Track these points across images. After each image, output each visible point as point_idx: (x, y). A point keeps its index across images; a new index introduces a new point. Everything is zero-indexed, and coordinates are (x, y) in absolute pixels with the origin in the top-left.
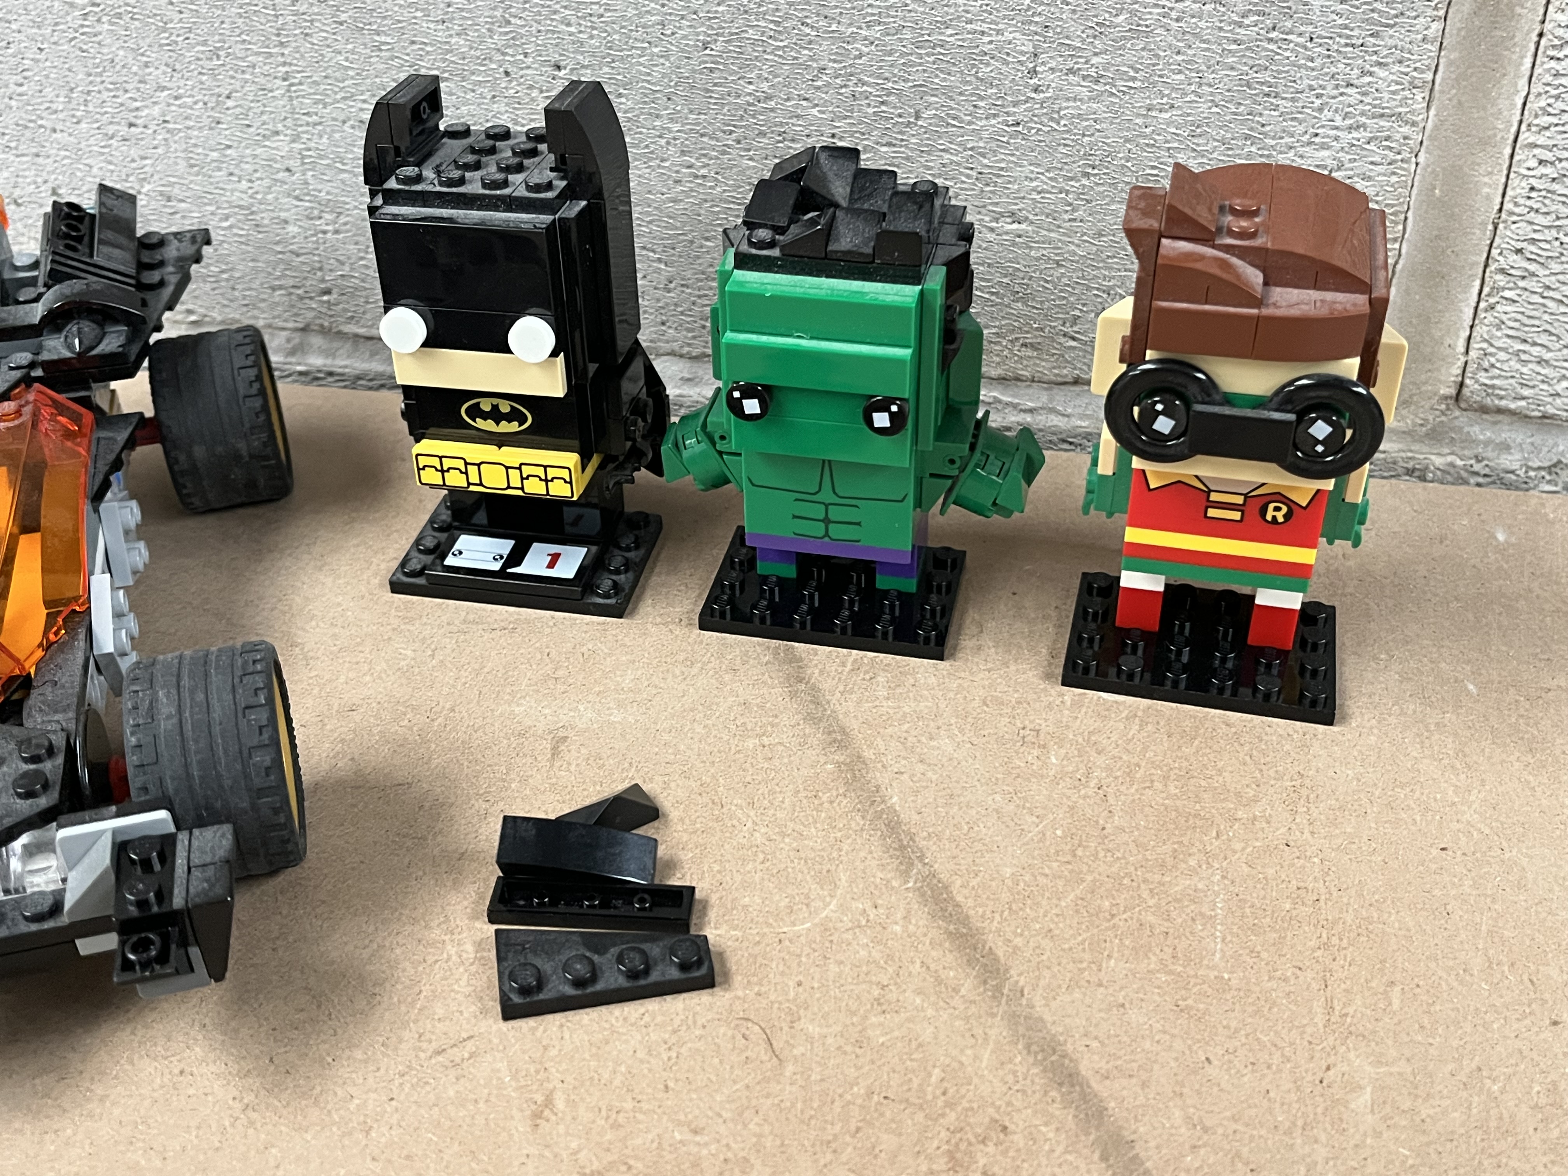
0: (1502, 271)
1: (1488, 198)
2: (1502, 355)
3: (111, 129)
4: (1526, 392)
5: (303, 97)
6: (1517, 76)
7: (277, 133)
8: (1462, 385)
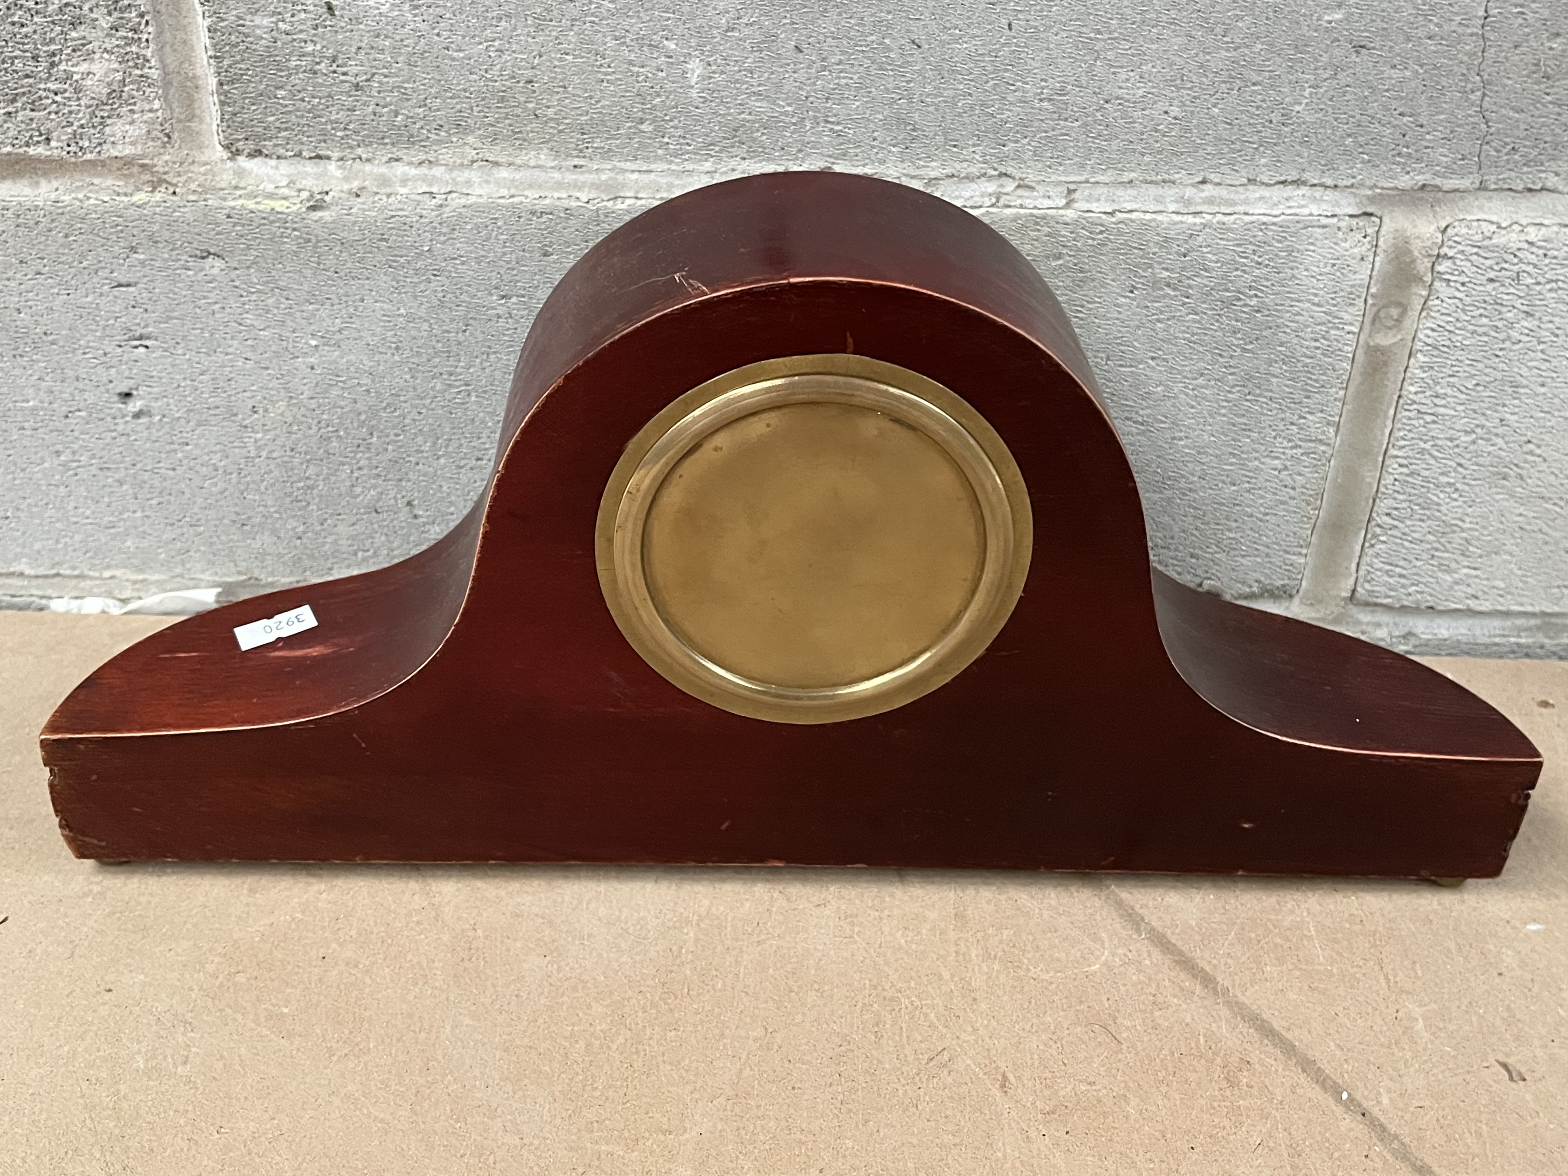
0: (1379, 526)
1: (1370, 484)
2: (1379, 573)
4: (1392, 593)
6: (1386, 417)
8: (1354, 591)
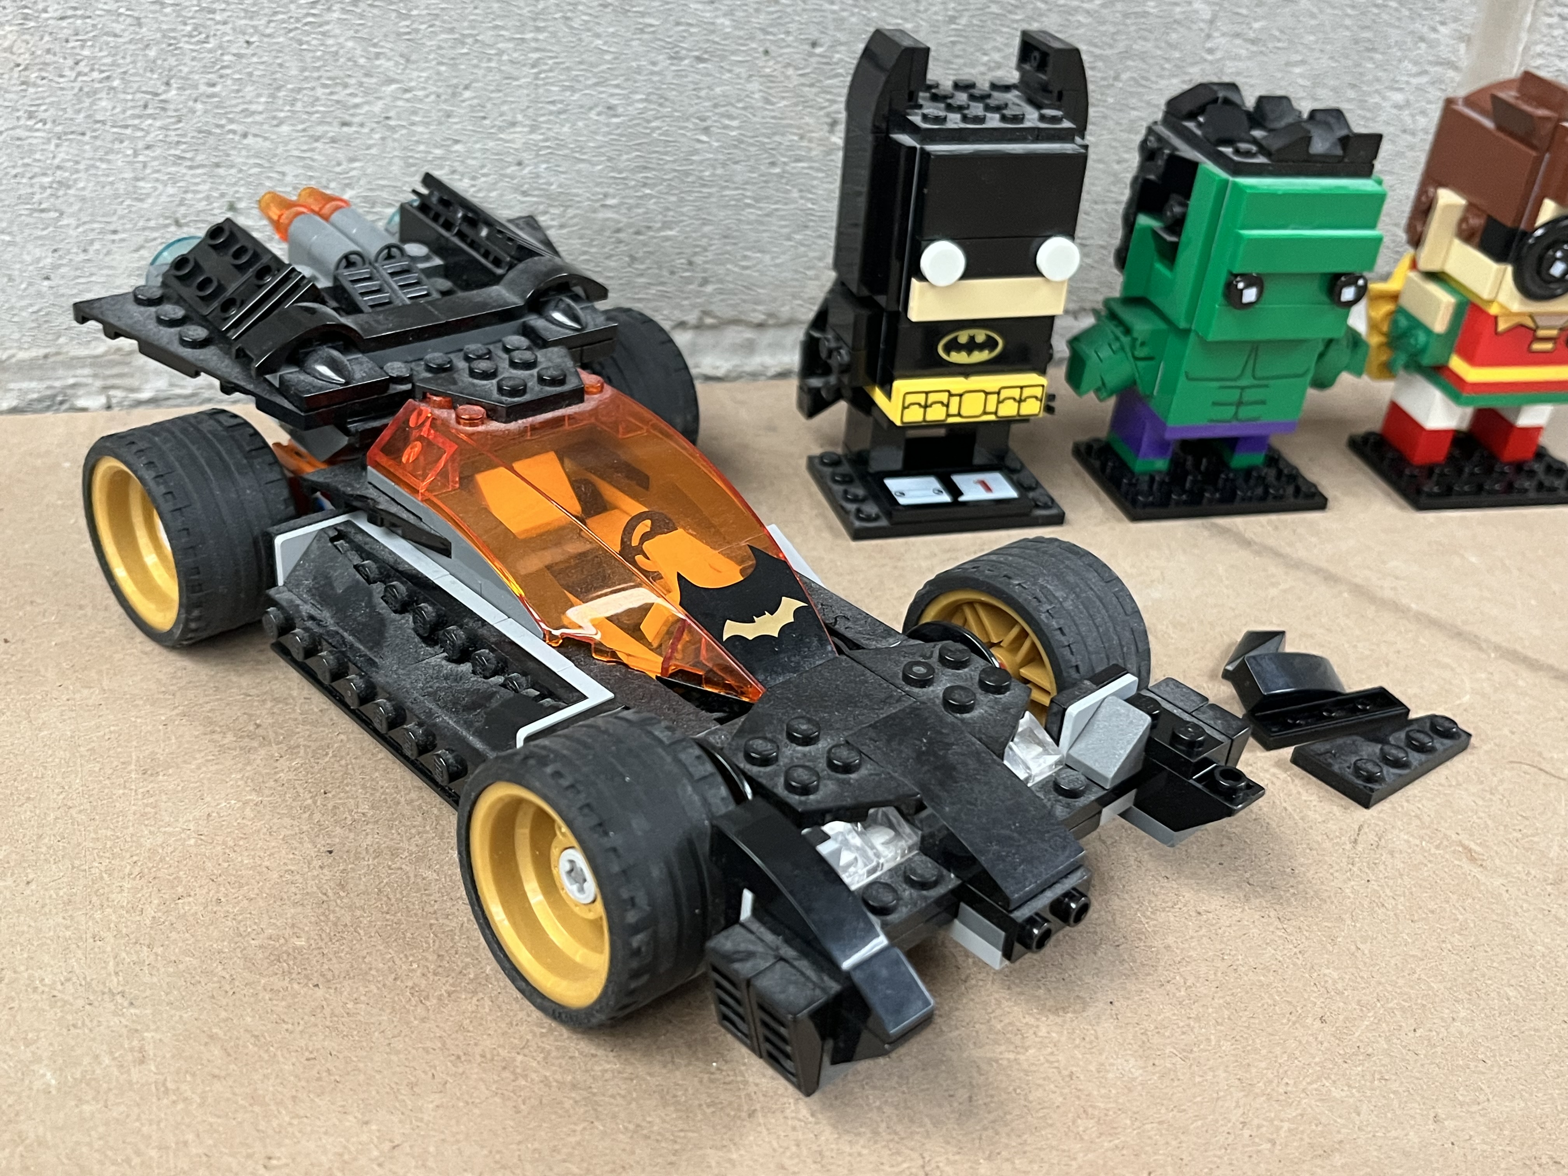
3: (320, 130)
5: (552, 84)
7: (513, 124)
